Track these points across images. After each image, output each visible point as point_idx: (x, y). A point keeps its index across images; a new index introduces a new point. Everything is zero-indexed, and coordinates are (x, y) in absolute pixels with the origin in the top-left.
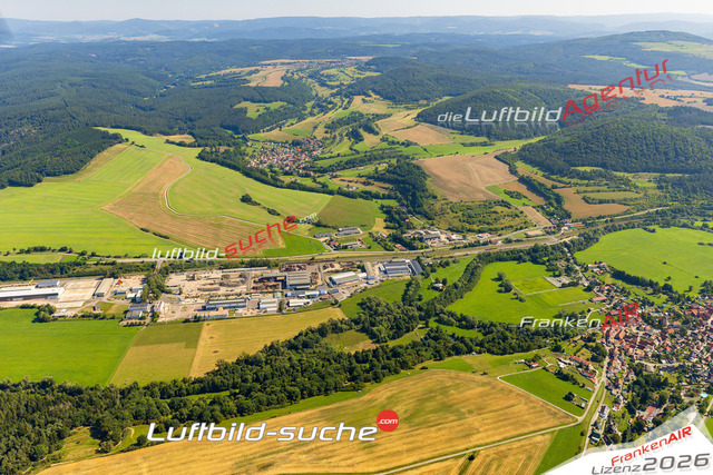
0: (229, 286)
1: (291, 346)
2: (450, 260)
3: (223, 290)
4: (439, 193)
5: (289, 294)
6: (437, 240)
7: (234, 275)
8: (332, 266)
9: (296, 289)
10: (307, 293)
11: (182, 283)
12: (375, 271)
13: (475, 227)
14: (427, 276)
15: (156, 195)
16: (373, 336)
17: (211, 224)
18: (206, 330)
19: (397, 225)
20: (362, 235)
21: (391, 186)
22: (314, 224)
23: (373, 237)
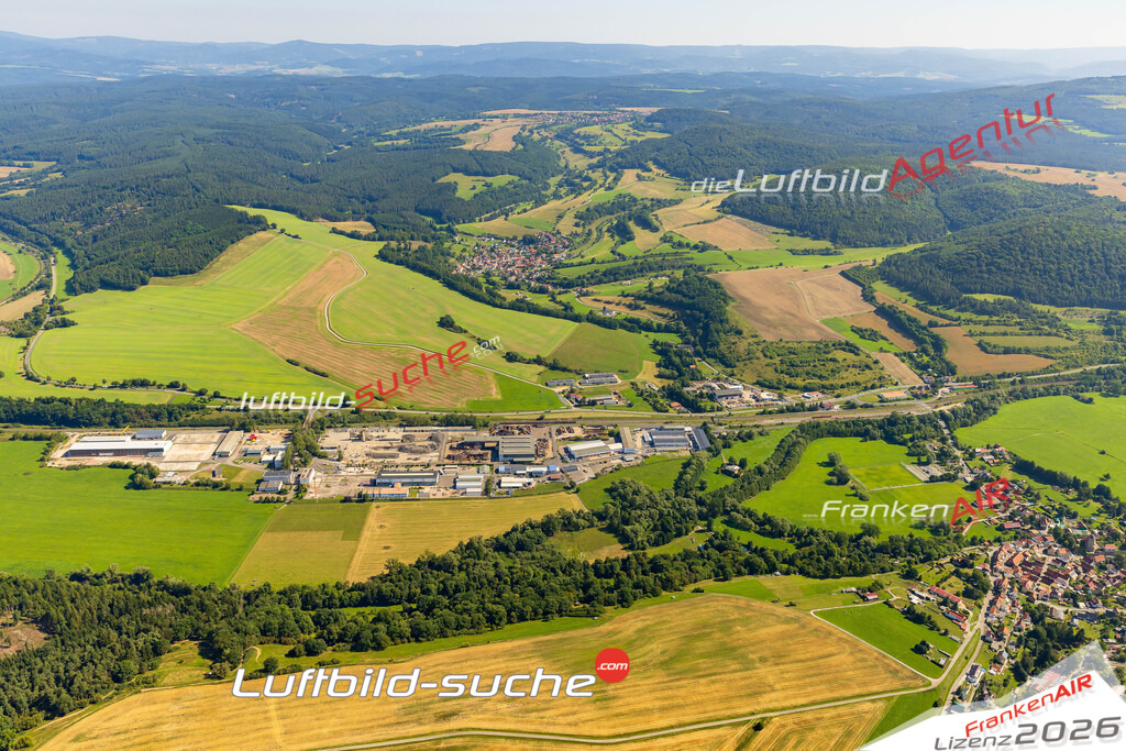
0: (412, 452)
1: (499, 546)
2: (755, 430)
3: (403, 458)
4: (746, 325)
5: (502, 468)
6: (736, 399)
7: (421, 436)
8: (571, 431)
9: (513, 462)
10: (530, 469)
11: (343, 445)
12: (636, 441)
13: (799, 382)
14: (716, 453)
15: (312, 310)
16: (624, 539)
17: (391, 358)
18: (375, 515)
19: (676, 373)
20: (620, 385)
21: (671, 313)
22: (546, 366)
23: (638, 389)
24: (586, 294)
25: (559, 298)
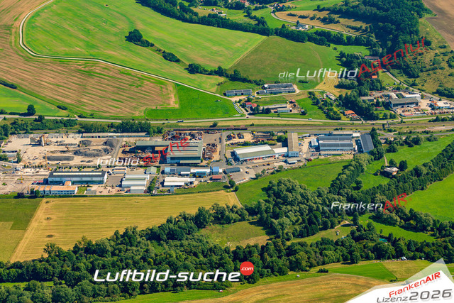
0: (86, 155)
1: (153, 236)
2: (423, 137)
3: (77, 160)
4: (436, 37)
5: (167, 169)
6: (412, 107)
7: (97, 141)
9: (179, 164)
10: (194, 170)
11: (23, 149)
14: (378, 156)
15: (8, 27)
16: (271, 230)
17: (78, 71)
18: (43, 210)
20: (298, 95)
21: (364, 26)
22: (227, 76)
23: (314, 98)
24: (282, 10)
25: (254, 13)
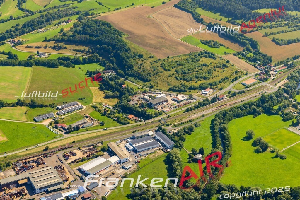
4: (141, 50)
6: (165, 104)
8: (74, 154)
9: (48, 192)
12: (123, 151)
13: (193, 84)
19: (118, 93)
20: (86, 110)
21: (87, 49)
22: (27, 106)
23: (99, 111)
24: (19, 43)
